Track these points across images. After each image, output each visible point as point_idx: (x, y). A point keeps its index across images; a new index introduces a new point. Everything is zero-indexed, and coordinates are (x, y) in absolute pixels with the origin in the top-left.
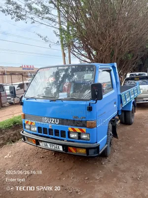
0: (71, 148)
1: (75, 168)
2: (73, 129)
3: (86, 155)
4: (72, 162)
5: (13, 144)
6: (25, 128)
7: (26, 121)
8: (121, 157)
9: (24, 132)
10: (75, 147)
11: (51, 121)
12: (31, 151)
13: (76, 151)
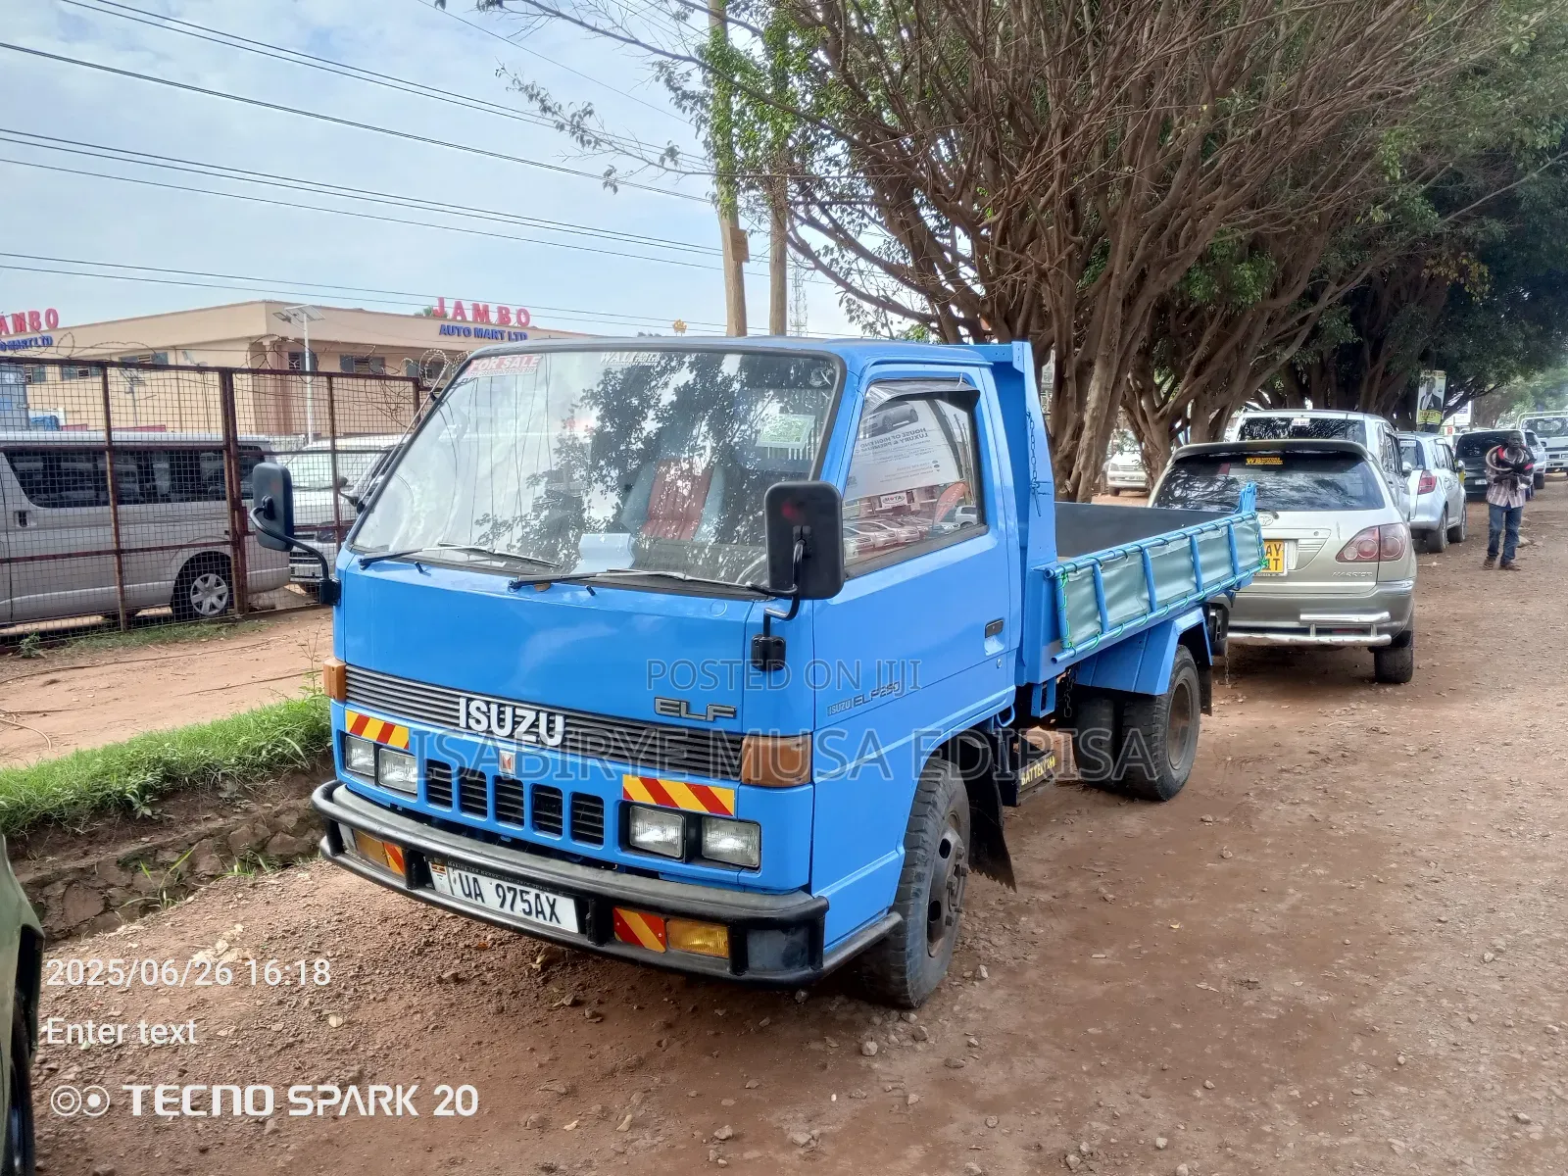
0: (635, 921)
1: (671, 1064)
2: (652, 785)
3: (726, 972)
4: (657, 1022)
5: (271, 878)
6: (345, 762)
7: (352, 713)
8: (1010, 1019)
9: (340, 793)
10: (660, 914)
11: (515, 723)
12: (383, 931)
13: (665, 941)
